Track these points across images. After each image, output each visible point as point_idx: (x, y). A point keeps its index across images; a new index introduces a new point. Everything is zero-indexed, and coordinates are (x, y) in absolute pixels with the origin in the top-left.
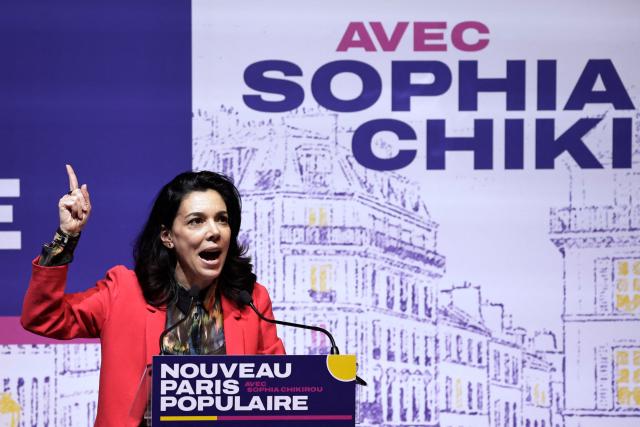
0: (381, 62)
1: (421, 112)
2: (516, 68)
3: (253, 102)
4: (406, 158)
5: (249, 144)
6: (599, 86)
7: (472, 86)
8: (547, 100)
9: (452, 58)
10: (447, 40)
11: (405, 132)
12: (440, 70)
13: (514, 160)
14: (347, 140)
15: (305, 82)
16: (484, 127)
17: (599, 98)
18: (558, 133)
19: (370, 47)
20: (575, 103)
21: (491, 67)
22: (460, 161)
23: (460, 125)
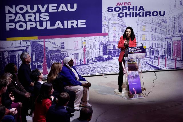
0: (121, 7)
1: (125, 11)
2: (134, 7)
3: (108, 11)
4: (123, 16)
5: (108, 15)
6: (141, 8)
7: (129, 9)
8: (136, 10)
9: (127, 6)
10: (127, 4)
11: (123, 14)
12: (126, 7)
13: (133, 16)
14: (117, 15)
15: (113, 9)
16: (130, 13)
17: (141, 10)
18: (137, 13)
19: (120, 5)
20: (139, 10)
21: (131, 7)
22: (128, 16)
23: (128, 13)
